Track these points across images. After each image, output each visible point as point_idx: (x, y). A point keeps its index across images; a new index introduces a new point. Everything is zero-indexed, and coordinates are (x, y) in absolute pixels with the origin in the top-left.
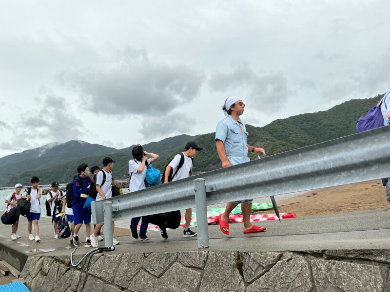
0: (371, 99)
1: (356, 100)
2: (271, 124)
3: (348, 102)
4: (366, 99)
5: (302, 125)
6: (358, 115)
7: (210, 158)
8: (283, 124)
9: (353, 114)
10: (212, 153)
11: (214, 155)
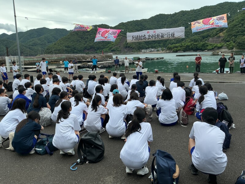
0: (170, 14)
1: (162, 14)
2: (118, 25)
3: (158, 15)
4: (168, 15)
5: (135, 27)
6: (164, 23)
7: (85, 45)
8: (125, 26)
9: (161, 23)
10: (86, 42)
11: (88, 43)
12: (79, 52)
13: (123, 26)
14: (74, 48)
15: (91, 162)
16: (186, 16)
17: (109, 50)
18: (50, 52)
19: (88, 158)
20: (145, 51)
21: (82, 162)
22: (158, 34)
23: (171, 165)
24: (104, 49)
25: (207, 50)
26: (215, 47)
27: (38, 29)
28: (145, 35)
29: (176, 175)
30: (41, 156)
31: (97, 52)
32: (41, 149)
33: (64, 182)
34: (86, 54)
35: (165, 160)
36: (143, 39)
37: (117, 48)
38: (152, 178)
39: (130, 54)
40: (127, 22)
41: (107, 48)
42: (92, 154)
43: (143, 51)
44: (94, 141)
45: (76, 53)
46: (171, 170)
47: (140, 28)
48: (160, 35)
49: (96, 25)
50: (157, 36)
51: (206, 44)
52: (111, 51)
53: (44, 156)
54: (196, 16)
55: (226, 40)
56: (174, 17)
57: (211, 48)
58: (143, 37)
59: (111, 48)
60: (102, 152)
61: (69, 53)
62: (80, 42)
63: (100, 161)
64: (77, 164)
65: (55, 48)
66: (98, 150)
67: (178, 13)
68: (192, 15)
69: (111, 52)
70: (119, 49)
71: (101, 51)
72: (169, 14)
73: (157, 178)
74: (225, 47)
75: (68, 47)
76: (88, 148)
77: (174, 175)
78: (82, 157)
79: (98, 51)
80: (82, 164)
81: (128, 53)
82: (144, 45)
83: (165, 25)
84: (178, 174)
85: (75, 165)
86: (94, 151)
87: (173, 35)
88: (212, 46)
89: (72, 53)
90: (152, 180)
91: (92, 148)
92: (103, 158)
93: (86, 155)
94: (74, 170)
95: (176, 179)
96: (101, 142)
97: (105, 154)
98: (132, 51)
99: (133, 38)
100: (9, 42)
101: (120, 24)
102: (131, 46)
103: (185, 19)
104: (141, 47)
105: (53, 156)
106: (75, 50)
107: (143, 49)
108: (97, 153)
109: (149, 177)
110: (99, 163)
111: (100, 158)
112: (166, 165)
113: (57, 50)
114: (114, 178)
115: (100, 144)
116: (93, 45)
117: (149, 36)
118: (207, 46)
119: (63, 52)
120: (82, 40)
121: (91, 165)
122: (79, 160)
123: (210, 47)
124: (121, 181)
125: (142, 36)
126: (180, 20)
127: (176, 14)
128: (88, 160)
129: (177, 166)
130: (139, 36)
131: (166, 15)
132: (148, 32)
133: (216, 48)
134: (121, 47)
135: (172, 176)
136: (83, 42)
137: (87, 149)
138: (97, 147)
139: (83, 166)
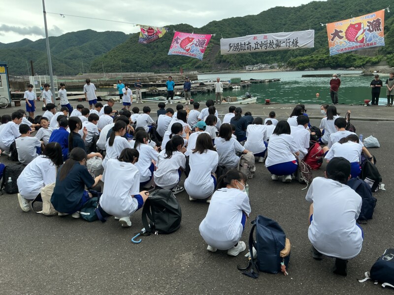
0: (294, 7)
1: (281, 7)
2: (208, 25)
3: (273, 8)
4: (290, 8)
5: (236, 29)
6: (283, 22)
7: (154, 59)
8: (219, 26)
9: (279, 21)
10: (155, 53)
11: (158, 55)
12: (143, 70)
13: (216, 27)
14: (136, 63)
15: (161, 232)
16: (320, 10)
17: (192, 66)
18: (98, 69)
19: (157, 226)
20: (251, 67)
21: (149, 232)
22: (272, 41)
23: (277, 238)
24: (183, 65)
25: (353, 67)
26: (367, 62)
27: (79, 31)
28: (249, 43)
29: (285, 252)
30: (88, 224)
31: (172, 70)
32: (89, 214)
33: (123, 258)
34: (155, 73)
35: (269, 230)
36: (246, 48)
37: (205, 63)
38: (250, 256)
39: (226, 73)
40: (223, 20)
41: (189, 62)
42: (164, 222)
43: (247, 67)
44: (166, 202)
45: (139, 71)
46: (277, 244)
47: (243, 31)
48: (275, 42)
49: (171, 25)
50: (270, 44)
51: (353, 58)
52: (196, 68)
53: (93, 224)
54: (337, 10)
55: (386, 50)
56: (299, 11)
57: (361, 64)
58: (246, 46)
59: (194, 64)
60: (177, 219)
61: (127, 72)
62: (146, 52)
63: (175, 231)
64: (142, 235)
65: (106, 63)
66: (171, 216)
67: (307, 5)
68: (330, 8)
69: (195, 70)
70: (207, 65)
71: (179, 68)
72: (292, 7)
73: (257, 256)
74: (384, 63)
75: (127, 61)
76: (158, 212)
77: (282, 252)
78: (149, 225)
79: (174, 68)
80: (149, 235)
81: (223, 71)
82: (249, 58)
83: (284, 25)
84: (289, 251)
85: (139, 236)
86: (165, 217)
87: (296, 42)
88: (362, 60)
89: (133, 72)
90: (250, 259)
91: (164, 212)
92: (179, 228)
93: (154, 221)
94: (137, 243)
95: (285, 257)
96: (176, 204)
97: (182, 222)
98: (230, 68)
99: (231, 47)
100: (34, 54)
101: (210, 23)
102: (228, 60)
103: (318, 15)
104: (244, 61)
105: (106, 223)
106: (138, 66)
107: (247, 65)
108: (170, 220)
109: (246, 256)
110: (173, 235)
111: (174, 228)
112: (271, 237)
113: (109, 67)
114: (194, 254)
115: (175, 207)
116: (166, 58)
117: (257, 44)
118: (355, 60)
119: (118, 70)
120: (149, 51)
121: (161, 236)
122: (144, 230)
123: (358, 62)
124: (204, 259)
125: (245, 44)
126: (310, 16)
127: (303, 7)
128: (157, 230)
129: (287, 241)
130: (240, 44)
131: (287, 8)
132: (255, 38)
133: (369, 64)
134: (212, 61)
135: (279, 253)
136: (150, 53)
137: (156, 213)
138: (170, 211)
139: (149, 238)
